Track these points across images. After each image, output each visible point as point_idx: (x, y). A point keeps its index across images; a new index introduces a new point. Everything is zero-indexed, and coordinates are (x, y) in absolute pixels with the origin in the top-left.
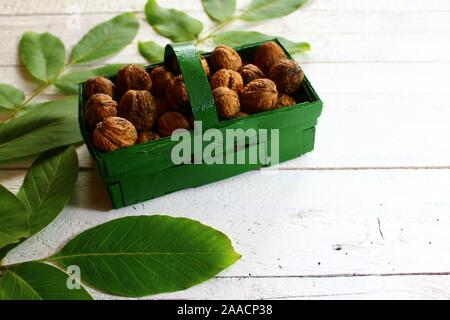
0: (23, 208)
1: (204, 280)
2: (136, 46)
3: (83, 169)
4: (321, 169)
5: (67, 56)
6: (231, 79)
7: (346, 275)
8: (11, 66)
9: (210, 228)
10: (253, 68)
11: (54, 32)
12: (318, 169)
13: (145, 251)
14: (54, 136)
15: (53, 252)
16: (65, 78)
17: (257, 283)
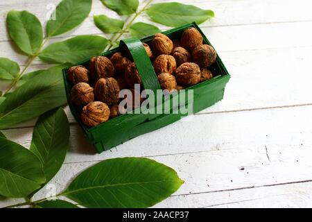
0: (37, 160)
1: (163, 199)
2: (92, 19)
3: (72, 124)
4: (228, 112)
5: (43, 30)
6: (168, 63)
7: (249, 188)
8: (4, 41)
9: (162, 164)
10: (182, 50)
11: (30, 10)
12: (226, 112)
13: (123, 182)
14: (48, 101)
15: (63, 188)
16: (46, 51)
17: (196, 198)
